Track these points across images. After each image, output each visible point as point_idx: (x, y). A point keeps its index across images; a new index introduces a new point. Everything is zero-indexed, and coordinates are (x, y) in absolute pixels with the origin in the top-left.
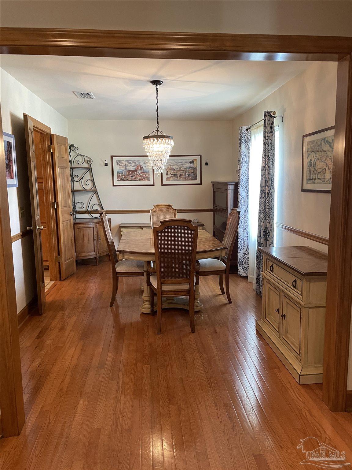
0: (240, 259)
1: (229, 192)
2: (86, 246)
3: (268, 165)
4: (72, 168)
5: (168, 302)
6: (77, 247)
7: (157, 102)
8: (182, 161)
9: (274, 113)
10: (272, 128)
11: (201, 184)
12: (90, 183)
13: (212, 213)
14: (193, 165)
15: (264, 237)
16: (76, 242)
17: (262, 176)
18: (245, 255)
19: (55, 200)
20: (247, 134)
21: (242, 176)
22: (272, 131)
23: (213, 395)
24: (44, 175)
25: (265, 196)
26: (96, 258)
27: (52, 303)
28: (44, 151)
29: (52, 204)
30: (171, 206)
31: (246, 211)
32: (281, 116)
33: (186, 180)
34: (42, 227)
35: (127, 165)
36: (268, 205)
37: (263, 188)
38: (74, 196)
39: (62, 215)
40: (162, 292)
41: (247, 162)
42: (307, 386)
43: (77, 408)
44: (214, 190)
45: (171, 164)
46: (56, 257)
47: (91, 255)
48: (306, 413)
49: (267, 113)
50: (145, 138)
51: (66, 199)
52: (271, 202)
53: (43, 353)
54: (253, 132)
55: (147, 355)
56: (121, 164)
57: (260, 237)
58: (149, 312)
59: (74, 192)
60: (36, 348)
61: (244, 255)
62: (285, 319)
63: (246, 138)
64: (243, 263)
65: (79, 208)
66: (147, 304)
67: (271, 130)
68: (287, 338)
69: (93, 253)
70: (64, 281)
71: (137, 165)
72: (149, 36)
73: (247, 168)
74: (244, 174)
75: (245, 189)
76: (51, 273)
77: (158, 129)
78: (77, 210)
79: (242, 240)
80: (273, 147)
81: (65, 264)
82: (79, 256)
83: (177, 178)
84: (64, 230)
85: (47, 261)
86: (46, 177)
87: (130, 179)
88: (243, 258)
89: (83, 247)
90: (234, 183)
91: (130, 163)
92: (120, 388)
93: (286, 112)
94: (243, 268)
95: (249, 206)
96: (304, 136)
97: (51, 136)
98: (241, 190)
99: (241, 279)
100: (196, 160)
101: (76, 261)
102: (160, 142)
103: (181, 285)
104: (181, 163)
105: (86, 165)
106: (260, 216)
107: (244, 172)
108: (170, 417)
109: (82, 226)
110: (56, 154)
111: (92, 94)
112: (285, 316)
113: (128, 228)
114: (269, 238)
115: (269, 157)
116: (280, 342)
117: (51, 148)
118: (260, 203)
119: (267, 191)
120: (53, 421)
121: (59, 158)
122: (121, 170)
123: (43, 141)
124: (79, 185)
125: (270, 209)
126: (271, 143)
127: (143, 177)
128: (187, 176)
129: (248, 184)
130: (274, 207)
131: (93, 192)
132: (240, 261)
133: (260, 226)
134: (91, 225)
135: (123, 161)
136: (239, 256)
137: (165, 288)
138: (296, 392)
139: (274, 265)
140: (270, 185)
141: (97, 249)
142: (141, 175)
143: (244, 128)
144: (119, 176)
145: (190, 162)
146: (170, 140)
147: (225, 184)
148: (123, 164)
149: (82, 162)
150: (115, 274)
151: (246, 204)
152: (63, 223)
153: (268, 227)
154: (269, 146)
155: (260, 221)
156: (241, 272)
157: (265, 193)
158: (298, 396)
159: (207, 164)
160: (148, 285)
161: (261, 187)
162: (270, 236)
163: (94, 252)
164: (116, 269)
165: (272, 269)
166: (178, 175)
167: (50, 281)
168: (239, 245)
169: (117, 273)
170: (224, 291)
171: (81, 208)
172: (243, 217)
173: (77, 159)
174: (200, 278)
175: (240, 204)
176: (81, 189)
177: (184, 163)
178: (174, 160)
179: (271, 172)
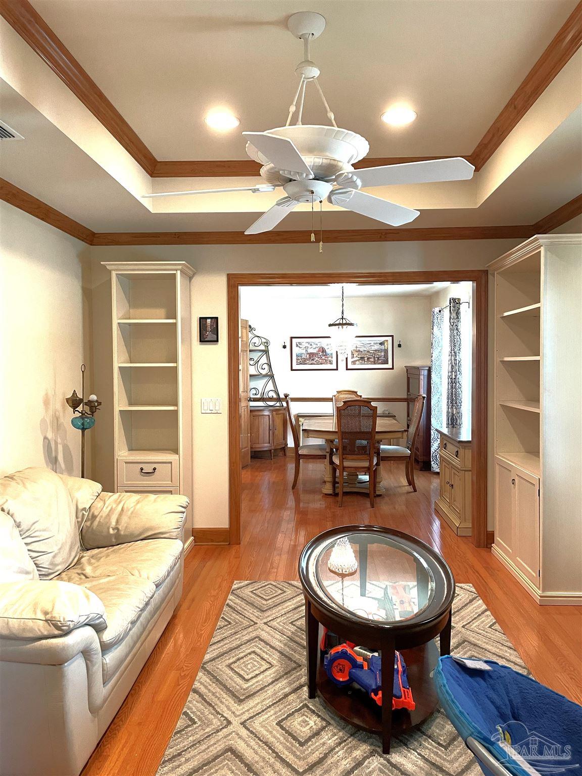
0: (433, 453)
1: (422, 377)
2: (261, 436)
3: (454, 350)
5: (350, 486)
6: (252, 436)
8: (371, 342)
9: (459, 299)
10: (458, 313)
11: (393, 369)
12: (266, 366)
13: (406, 403)
14: (383, 347)
15: (452, 424)
16: (251, 431)
20: (439, 317)
21: (435, 361)
25: (452, 382)
26: (270, 450)
30: (356, 392)
31: (440, 398)
32: (467, 303)
33: (375, 364)
35: (308, 348)
36: (455, 391)
37: (450, 374)
40: (344, 468)
41: (439, 346)
42: (463, 537)
44: (409, 376)
45: (358, 346)
47: (266, 446)
49: (452, 299)
50: (330, 325)
51: (244, 384)
52: (458, 388)
54: (444, 315)
56: (301, 346)
57: (449, 424)
58: (331, 493)
61: (438, 448)
62: (453, 488)
63: (438, 320)
64: (436, 458)
65: (253, 394)
66: (329, 485)
67: (457, 316)
68: (454, 504)
69: (268, 445)
71: (318, 347)
73: (439, 353)
74: (436, 358)
77: (343, 317)
78: (251, 397)
80: (459, 333)
82: (254, 447)
83: (365, 361)
87: (310, 363)
88: (437, 452)
89: (258, 436)
90: (427, 368)
91: (311, 345)
93: (471, 299)
94: (437, 462)
98: (434, 375)
99: (435, 476)
100: (387, 341)
101: (251, 452)
103: (360, 462)
104: (369, 345)
105: (262, 347)
106: (448, 403)
109: (257, 413)
112: (452, 485)
114: (457, 425)
115: (455, 342)
116: (449, 510)
118: (448, 389)
119: (454, 377)
122: (301, 352)
124: (254, 369)
125: (457, 395)
126: (457, 329)
127: (326, 360)
128: (376, 359)
129: (441, 370)
130: (461, 393)
131: (269, 377)
132: (434, 455)
133: (448, 412)
134: (266, 413)
135: (303, 343)
136: (433, 450)
137: (346, 464)
139: (447, 442)
140: (457, 370)
141: (272, 440)
142: (323, 358)
143: (437, 310)
144: (299, 359)
145: (380, 344)
147: (418, 369)
148: (303, 346)
149: (259, 344)
150: (298, 457)
153: (455, 414)
154: (455, 332)
155: (448, 408)
156: (435, 467)
157: (452, 378)
159: (400, 346)
160: (330, 464)
162: (458, 423)
163: (269, 443)
164: (298, 451)
165: (446, 447)
166: (366, 358)
168: (432, 437)
169: (300, 455)
170: (411, 483)
171: (256, 394)
172: (437, 405)
173: (253, 341)
174: (381, 462)
175: (432, 391)
176: (256, 374)
177: (373, 345)
178: (361, 341)
179: (457, 356)
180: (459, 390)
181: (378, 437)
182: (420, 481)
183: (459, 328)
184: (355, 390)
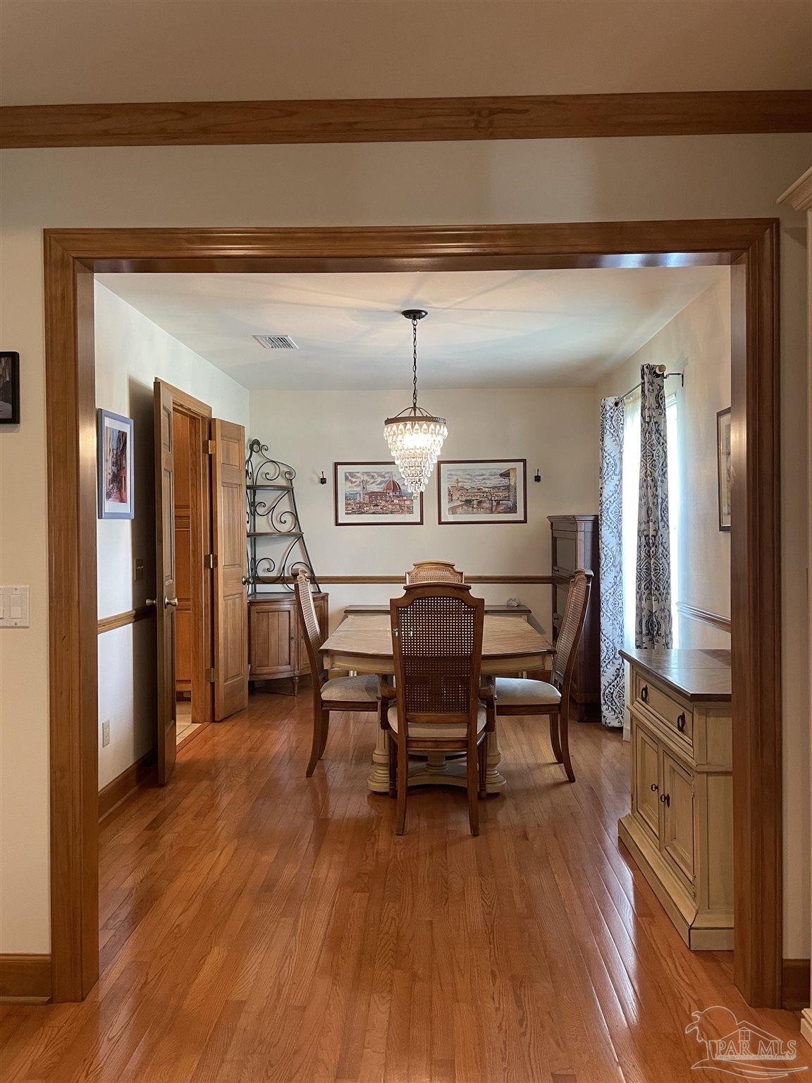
0: (605, 689)
1: (581, 536)
2: (273, 651)
3: (651, 476)
4: (253, 488)
5: (430, 770)
6: (253, 653)
7: (415, 351)
8: (484, 472)
9: (662, 368)
10: (659, 398)
11: (526, 522)
12: (288, 518)
13: (550, 586)
14: (507, 480)
15: (647, 634)
16: (252, 642)
17: (640, 499)
18: (618, 679)
19: (212, 552)
20: (616, 414)
21: (607, 502)
22: (659, 405)
23: (492, 959)
24: (193, 501)
25: (648, 544)
26: (292, 678)
27: (190, 764)
28: (195, 453)
29: (205, 559)
30: (452, 566)
31: (618, 578)
32: (679, 374)
33: (492, 512)
34: (176, 600)
35: (367, 482)
36: (654, 562)
37: (643, 526)
38: (254, 545)
39: (225, 584)
40: (409, 741)
41: (617, 472)
42: (707, 956)
43: (205, 961)
44: (554, 535)
45: (460, 480)
46: (207, 671)
47: (284, 671)
48: (690, 1006)
49: (647, 367)
50: (389, 422)
51: (234, 550)
52: (661, 555)
53: (155, 856)
54: (628, 408)
55: (367, 874)
56: (354, 480)
57: (641, 633)
58: (387, 790)
59: (254, 536)
60: (142, 847)
61: (616, 679)
62: (669, 806)
63: (613, 422)
64: (612, 697)
65: (264, 570)
66: (382, 772)
67: (658, 402)
68: (674, 849)
69: (288, 667)
70: (221, 724)
71: (385, 482)
72: (356, 235)
73: (617, 486)
74: (610, 497)
75: (615, 530)
76: (195, 707)
77: (415, 404)
78: (260, 575)
79: (610, 643)
80: (663, 438)
81: (225, 686)
82: (258, 672)
83: (473, 507)
84: (226, 615)
85: (188, 681)
86: (196, 506)
87: (371, 511)
88: (614, 686)
89: (267, 652)
90: (592, 518)
91: (373, 477)
92: (299, 931)
93: (687, 367)
94: (614, 708)
95: (624, 568)
96: (719, 415)
97: (211, 423)
98: (605, 532)
99: (609, 735)
100: (514, 469)
101: (251, 683)
102: (417, 429)
103: (449, 728)
104: (482, 477)
105: (281, 482)
106: (639, 587)
107: (611, 494)
108: (390, 991)
109: (266, 607)
110: (219, 460)
111: (290, 339)
112: (667, 798)
113: (363, 614)
114: (660, 635)
115: (654, 458)
116: (660, 859)
117: (208, 446)
118: (639, 559)
119: (652, 533)
120: (153, 982)
121: (225, 465)
122: (354, 491)
123: (194, 432)
124: (267, 524)
125: (658, 571)
126: (658, 431)
127: (398, 506)
128: (495, 504)
129: (620, 520)
130: (669, 568)
131: (294, 538)
132: (607, 691)
133: (639, 609)
134: (287, 606)
135: (358, 473)
136: (604, 681)
137: (415, 731)
138: (678, 965)
139: (649, 686)
140: (658, 519)
141: (296, 658)
142: (396, 501)
143: (610, 401)
144: (349, 504)
145: (501, 475)
146: (438, 426)
147: (572, 521)
148: (358, 480)
149: (275, 474)
150: (320, 707)
151: (617, 563)
152: (225, 600)
153: (656, 612)
154: (653, 437)
155: (640, 599)
156: (609, 717)
157: (648, 535)
158: (681, 971)
159: (538, 479)
161: (640, 523)
162: (662, 632)
163: (290, 664)
164: (320, 694)
165: (646, 696)
166: (475, 502)
167: (193, 722)
168: (603, 655)
169: (323, 704)
170: (562, 756)
171: (268, 570)
172: (611, 591)
173: (265, 469)
174: (498, 719)
175: (602, 562)
176: (270, 531)
177: (488, 477)
178: (466, 470)
179: (659, 490)
180: (663, 560)
181: (486, 668)
182: (581, 751)
183: (662, 428)
184: (450, 562)
